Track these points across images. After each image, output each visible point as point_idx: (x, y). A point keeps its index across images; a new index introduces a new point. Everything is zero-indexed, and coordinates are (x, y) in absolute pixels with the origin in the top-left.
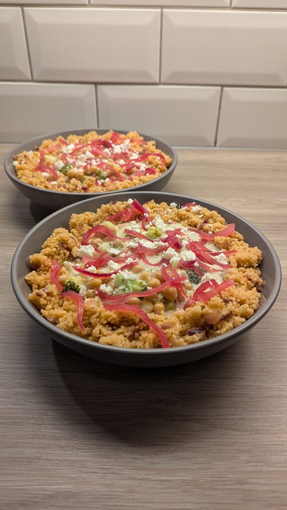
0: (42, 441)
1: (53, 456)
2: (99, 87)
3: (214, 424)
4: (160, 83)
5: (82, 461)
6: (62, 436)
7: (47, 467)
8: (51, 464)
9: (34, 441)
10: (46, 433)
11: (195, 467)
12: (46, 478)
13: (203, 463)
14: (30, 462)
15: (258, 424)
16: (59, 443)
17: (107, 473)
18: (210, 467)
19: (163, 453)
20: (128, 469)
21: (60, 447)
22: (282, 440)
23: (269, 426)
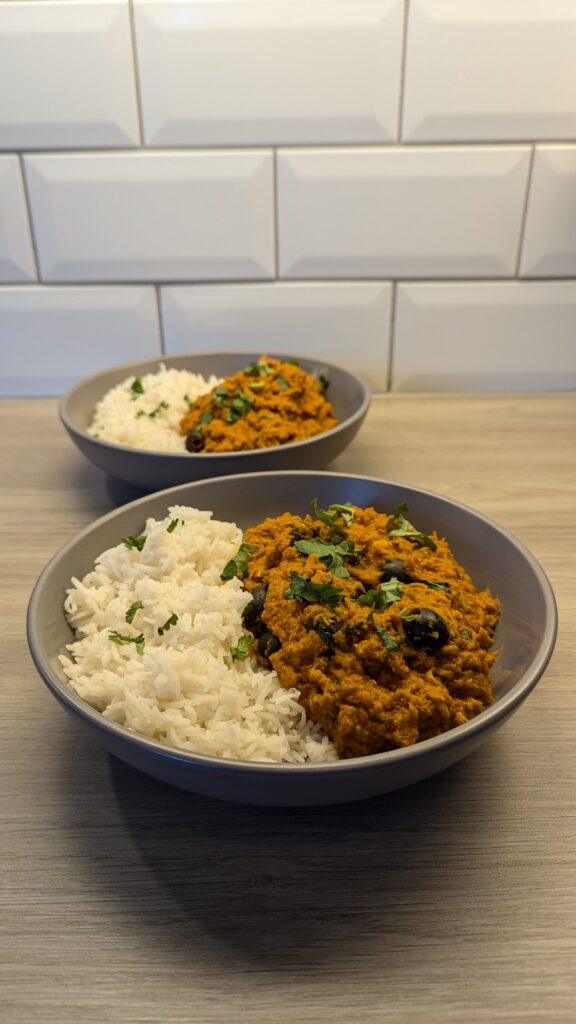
1: (39, 999)
2: (166, 290)
3: (379, 923)
4: (277, 279)
15: (470, 922)
21: (57, 978)
22: (519, 952)
23: (493, 925)
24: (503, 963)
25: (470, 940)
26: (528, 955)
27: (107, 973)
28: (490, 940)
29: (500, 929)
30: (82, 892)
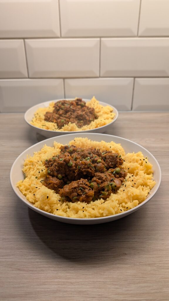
0: (60, 280)
2: (66, 80)
4: (100, 77)
5: (86, 291)
6: (71, 277)
7: (65, 295)
8: (67, 293)
9: (56, 280)
10: (62, 276)
11: (152, 292)
13: (156, 289)
14: (54, 293)
16: (69, 281)
18: (161, 291)
19: (132, 285)
20: (113, 295)
27: (85, 281)
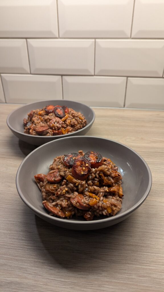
1: (12, 264)
2: (64, 77)
4: (94, 75)
5: (26, 268)
6: (18, 255)
8: (11, 268)
9: (5, 256)
12: (8, 274)
14: (2, 266)
17: (36, 275)
21: (17, 260)
22: (125, 267)
23: (121, 260)
24: (121, 269)
25: (114, 263)
26: (128, 268)
28: (119, 263)
29: (122, 261)
30: (25, 240)
